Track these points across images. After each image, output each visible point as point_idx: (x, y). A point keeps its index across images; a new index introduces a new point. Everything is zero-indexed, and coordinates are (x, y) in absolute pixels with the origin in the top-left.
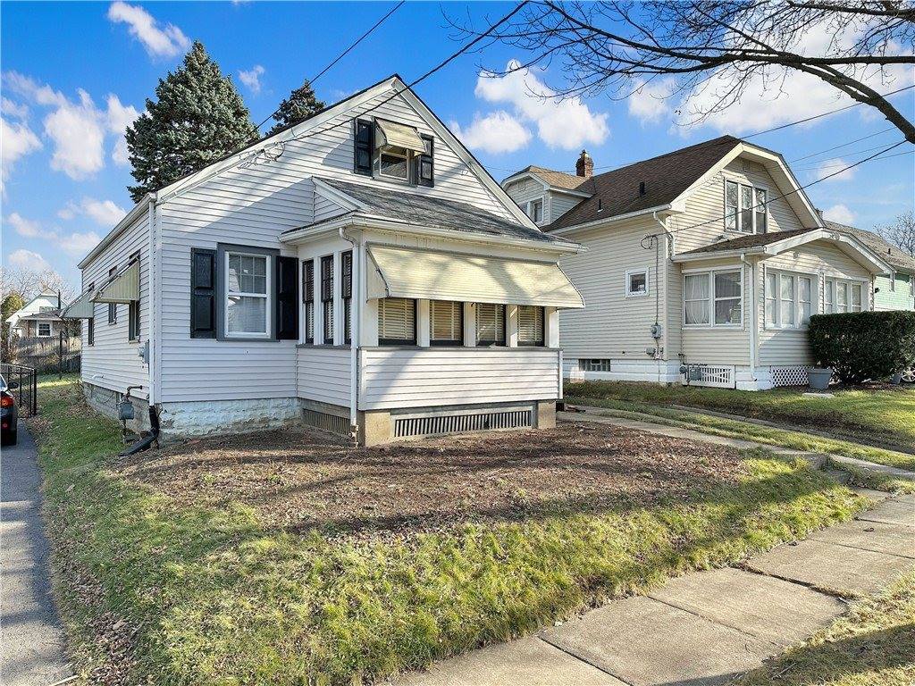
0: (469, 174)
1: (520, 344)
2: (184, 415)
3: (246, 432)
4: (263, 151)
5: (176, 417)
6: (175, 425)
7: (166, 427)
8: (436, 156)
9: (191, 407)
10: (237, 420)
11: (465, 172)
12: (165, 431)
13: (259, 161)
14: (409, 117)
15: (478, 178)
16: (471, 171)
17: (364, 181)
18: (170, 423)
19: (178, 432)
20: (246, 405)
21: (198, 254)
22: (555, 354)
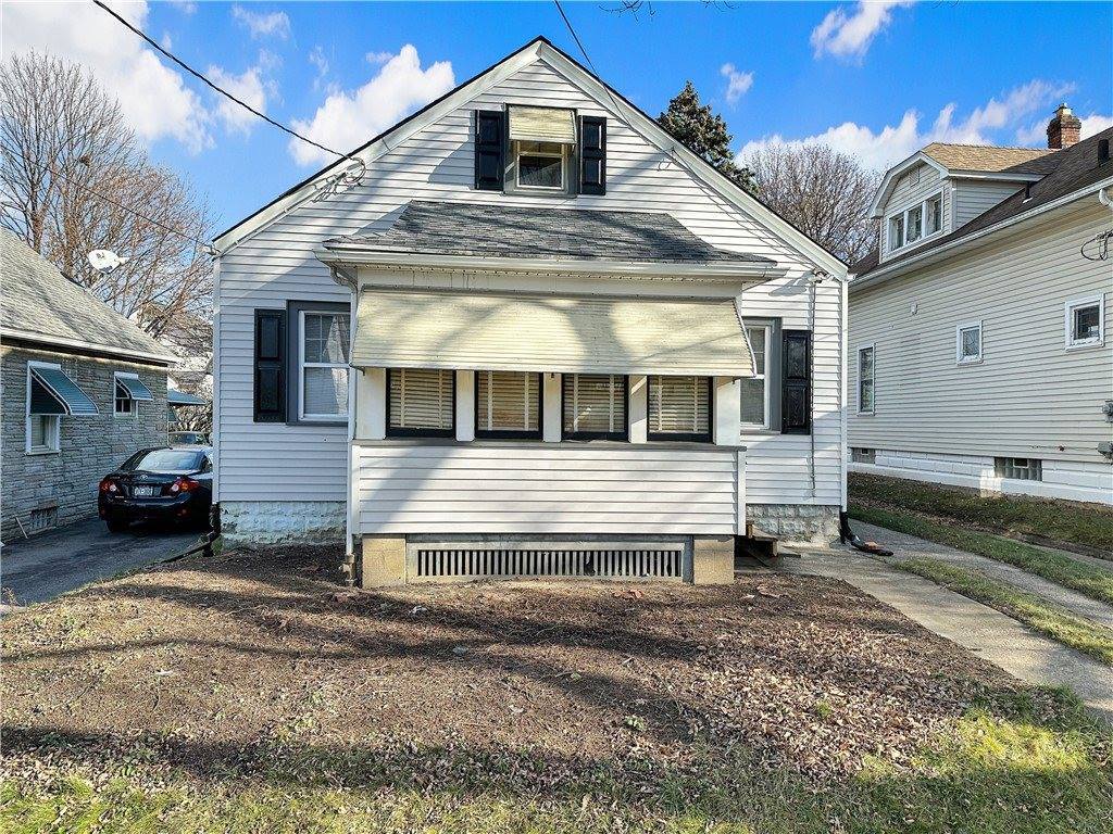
0: (672, 166)
1: (650, 437)
2: (249, 518)
3: (324, 543)
4: (344, 175)
5: (239, 520)
6: (238, 529)
7: (228, 532)
8: (609, 147)
9: (257, 509)
10: (314, 527)
11: (663, 166)
12: (226, 536)
13: (339, 189)
14: (563, 95)
15: (689, 171)
16: (675, 162)
17: (490, 198)
18: (233, 527)
19: (241, 538)
20: (324, 509)
21: (262, 316)
22: (730, 457)
